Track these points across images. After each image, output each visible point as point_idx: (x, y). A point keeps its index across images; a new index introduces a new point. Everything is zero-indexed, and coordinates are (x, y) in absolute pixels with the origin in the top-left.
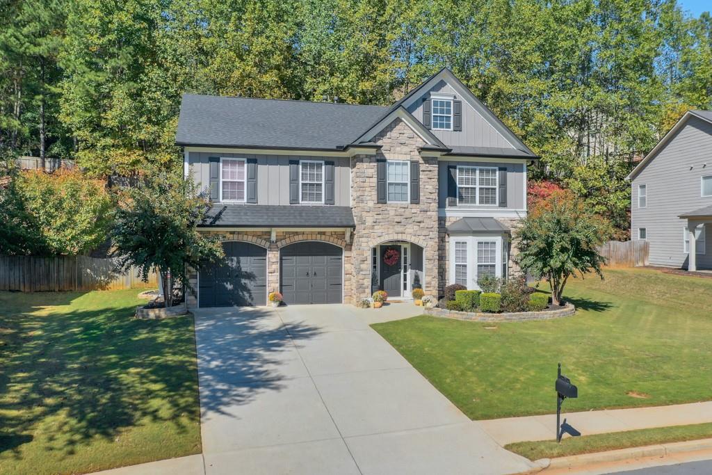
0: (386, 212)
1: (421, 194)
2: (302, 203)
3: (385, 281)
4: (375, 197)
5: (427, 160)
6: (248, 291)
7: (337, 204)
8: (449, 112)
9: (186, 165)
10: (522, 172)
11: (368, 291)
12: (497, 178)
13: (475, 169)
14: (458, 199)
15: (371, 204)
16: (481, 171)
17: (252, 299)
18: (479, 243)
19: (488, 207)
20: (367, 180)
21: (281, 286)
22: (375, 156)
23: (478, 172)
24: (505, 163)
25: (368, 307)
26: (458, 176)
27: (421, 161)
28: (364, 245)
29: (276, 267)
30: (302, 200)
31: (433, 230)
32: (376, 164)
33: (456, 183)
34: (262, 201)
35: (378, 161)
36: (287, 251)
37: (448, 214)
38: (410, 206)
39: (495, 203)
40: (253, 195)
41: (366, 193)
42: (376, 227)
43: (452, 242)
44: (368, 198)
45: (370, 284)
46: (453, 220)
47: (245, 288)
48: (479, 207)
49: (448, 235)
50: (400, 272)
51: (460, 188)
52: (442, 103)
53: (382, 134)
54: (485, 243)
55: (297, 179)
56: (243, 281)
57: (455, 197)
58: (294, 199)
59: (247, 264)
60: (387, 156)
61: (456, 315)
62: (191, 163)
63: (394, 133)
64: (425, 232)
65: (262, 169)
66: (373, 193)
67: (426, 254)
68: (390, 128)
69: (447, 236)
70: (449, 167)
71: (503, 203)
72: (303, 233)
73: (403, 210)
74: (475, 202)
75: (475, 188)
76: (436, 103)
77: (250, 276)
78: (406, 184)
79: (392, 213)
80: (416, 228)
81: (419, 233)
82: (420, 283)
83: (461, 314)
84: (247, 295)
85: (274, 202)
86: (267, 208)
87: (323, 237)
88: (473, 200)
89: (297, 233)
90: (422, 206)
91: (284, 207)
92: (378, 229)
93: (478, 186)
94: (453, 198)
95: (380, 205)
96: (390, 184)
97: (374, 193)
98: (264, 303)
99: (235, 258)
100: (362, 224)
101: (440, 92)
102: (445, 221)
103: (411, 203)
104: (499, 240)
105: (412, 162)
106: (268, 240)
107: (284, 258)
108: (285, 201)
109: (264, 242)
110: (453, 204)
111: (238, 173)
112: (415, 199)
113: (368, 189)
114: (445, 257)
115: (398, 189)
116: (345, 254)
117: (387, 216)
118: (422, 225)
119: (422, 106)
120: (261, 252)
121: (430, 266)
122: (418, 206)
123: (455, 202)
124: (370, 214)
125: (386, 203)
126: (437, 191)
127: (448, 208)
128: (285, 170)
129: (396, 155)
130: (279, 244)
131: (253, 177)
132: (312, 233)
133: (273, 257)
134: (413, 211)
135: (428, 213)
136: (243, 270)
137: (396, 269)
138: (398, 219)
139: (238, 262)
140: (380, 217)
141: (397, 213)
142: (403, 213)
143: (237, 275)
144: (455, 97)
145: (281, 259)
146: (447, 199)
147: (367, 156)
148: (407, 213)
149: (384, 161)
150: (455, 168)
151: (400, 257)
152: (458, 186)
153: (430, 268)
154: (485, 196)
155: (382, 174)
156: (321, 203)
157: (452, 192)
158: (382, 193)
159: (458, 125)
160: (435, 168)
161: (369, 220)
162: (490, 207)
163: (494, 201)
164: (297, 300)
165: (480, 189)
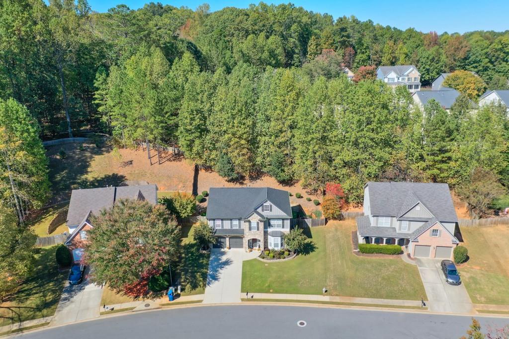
0: (251, 232)
1: (259, 229)
3: (253, 244)
6: (223, 245)
7: (241, 229)
8: (268, 207)
9: (208, 221)
10: (289, 220)
11: (247, 249)
12: (281, 222)
13: (275, 220)
15: (248, 231)
16: (277, 220)
17: (224, 247)
18: (274, 239)
20: (247, 225)
21: (230, 245)
24: (283, 218)
26: (271, 222)
28: (246, 238)
29: (228, 241)
31: (262, 235)
34: (225, 228)
36: (230, 238)
40: (223, 226)
41: (247, 228)
45: (248, 247)
49: (268, 236)
50: (257, 242)
53: (250, 216)
54: (276, 239)
55: (232, 223)
58: (232, 227)
59: (222, 240)
60: (251, 221)
64: (260, 237)
65: (224, 221)
67: (261, 241)
68: (252, 215)
70: (269, 221)
71: (283, 227)
72: (234, 234)
75: (275, 224)
76: (265, 206)
77: (223, 242)
78: (256, 227)
79: (253, 233)
80: (258, 236)
85: (227, 228)
86: (226, 230)
87: (238, 235)
89: (232, 234)
90: (260, 231)
92: (249, 236)
96: (252, 227)
98: (226, 248)
99: (219, 239)
101: (266, 203)
102: (267, 232)
104: (280, 238)
105: (257, 222)
108: (230, 228)
109: (225, 236)
110: (270, 228)
111: (218, 222)
114: (267, 241)
115: (254, 228)
116: (244, 239)
118: (260, 235)
119: (261, 207)
120: (225, 238)
126: (264, 227)
127: (268, 229)
128: (229, 221)
129: (253, 221)
131: (222, 223)
132: (236, 234)
133: (227, 239)
142: (255, 233)
143: (220, 242)
144: (270, 204)
146: (268, 227)
147: (246, 221)
153: (262, 244)
154: (278, 226)
155: (250, 225)
156: (238, 228)
157: (270, 225)
158: (250, 229)
159: (271, 210)
160: (263, 223)
161: (247, 234)
162: (280, 229)
163: (280, 227)
164: (233, 247)
165: (277, 224)
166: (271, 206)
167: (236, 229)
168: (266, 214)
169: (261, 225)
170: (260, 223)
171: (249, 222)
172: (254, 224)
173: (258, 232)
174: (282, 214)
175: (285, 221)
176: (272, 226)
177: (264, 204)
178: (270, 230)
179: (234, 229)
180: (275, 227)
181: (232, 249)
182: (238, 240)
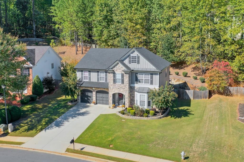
0: (115, 86)
3: (120, 101)
5: (125, 73)
6: (90, 100)
8: (136, 59)
9: (77, 72)
10: (158, 75)
11: (112, 104)
12: (150, 76)
13: (143, 74)
15: (112, 84)
16: (145, 75)
17: (91, 102)
18: (140, 95)
20: (111, 78)
21: (96, 100)
24: (152, 73)
25: (110, 108)
26: (138, 76)
28: (110, 93)
29: (95, 95)
33: (138, 78)
34: (92, 81)
36: (97, 92)
37: (135, 86)
40: (90, 79)
44: (111, 82)
45: (112, 102)
48: (144, 84)
52: (134, 57)
53: (114, 67)
54: (142, 95)
55: (99, 76)
56: (89, 98)
58: (98, 80)
59: (89, 94)
60: (116, 72)
63: (117, 66)
64: (125, 91)
65: (91, 73)
67: (126, 97)
69: (135, 92)
71: (152, 84)
73: (120, 85)
75: (143, 79)
76: (132, 57)
78: (120, 79)
79: (117, 86)
80: (123, 90)
85: (94, 81)
87: (105, 89)
90: (124, 85)
92: (114, 90)
95: (114, 84)
96: (116, 79)
97: (113, 81)
99: (87, 93)
102: (135, 88)
104: (146, 95)
105: (121, 74)
106: (93, 90)
108: (96, 81)
110: (137, 83)
111: (86, 74)
112: (123, 82)
113: (111, 80)
119: (128, 58)
120: (91, 92)
126: (128, 81)
127: (135, 84)
128: (96, 73)
129: (118, 72)
130: (95, 91)
131: (90, 75)
132: (102, 89)
133: (94, 93)
135: (126, 86)
136: (89, 95)
137: (122, 99)
138: (118, 88)
143: (88, 96)
144: (137, 55)
147: (111, 72)
153: (127, 100)
154: (146, 81)
155: (114, 76)
156: (104, 81)
157: (137, 80)
158: (115, 81)
159: (138, 62)
160: (128, 75)
161: (112, 88)
162: (148, 85)
163: (149, 83)
164: (100, 103)
165: (145, 79)
166: (139, 57)
167: (103, 83)
168: (133, 66)
169: (126, 78)
170: (125, 75)
171: (114, 73)
172: (119, 77)
173: (122, 85)
174: (151, 67)
175: (154, 76)
176: (139, 82)
177: (132, 55)
178: (137, 86)
179: (100, 82)
180: (143, 82)
181: (98, 105)
182: (104, 95)
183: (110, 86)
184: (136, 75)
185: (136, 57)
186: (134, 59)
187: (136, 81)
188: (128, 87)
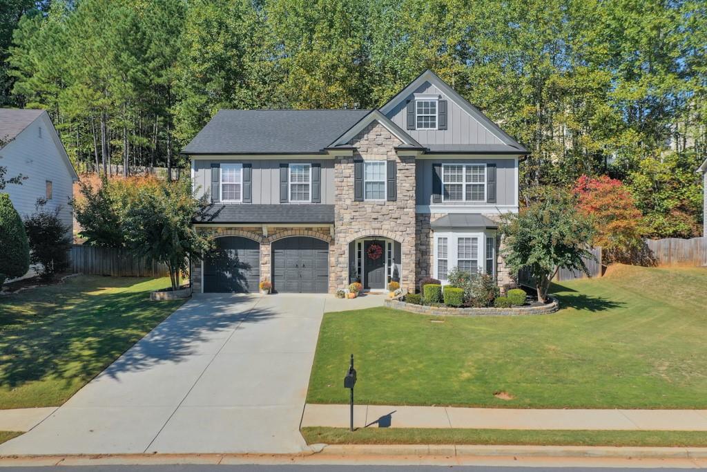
0: (363, 209)
1: (398, 192)
2: (291, 202)
3: (370, 274)
4: (352, 196)
5: (404, 159)
6: (245, 279)
7: (323, 202)
8: (434, 111)
9: (193, 170)
10: (514, 167)
11: (346, 282)
12: (486, 174)
13: (462, 167)
14: (443, 196)
15: (348, 202)
16: (468, 168)
17: (248, 287)
18: (459, 239)
19: (475, 204)
20: (345, 180)
21: (273, 276)
22: (352, 157)
23: (464, 169)
24: (493, 160)
25: (344, 297)
26: (443, 174)
27: (398, 160)
28: (342, 240)
29: (269, 259)
30: (291, 199)
31: (409, 226)
32: (353, 165)
33: (440, 181)
34: (256, 201)
35: (355, 162)
36: (277, 246)
37: (432, 211)
38: (387, 203)
39: (483, 199)
40: (248, 193)
41: (344, 192)
42: (353, 223)
43: (435, 237)
44: (346, 196)
45: (348, 275)
46: (438, 216)
47: (242, 277)
48: (465, 204)
49: (433, 231)
50: (384, 266)
51: (445, 185)
52: (426, 104)
53: (359, 136)
54: (466, 239)
55: (287, 181)
56: (241, 271)
57: (440, 194)
58: (284, 198)
59: (243, 255)
60: (364, 157)
61: (411, 308)
62: (196, 170)
63: (372, 135)
64: (401, 229)
65: (256, 172)
66: (350, 192)
67: (404, 249)
68: (367, 130)
69: (431, 232)
70: (434, 165)
71: (492, 199)
72: (292, 229)
73: (380, 207)
74: (461, 199)
75: (461, 185)
76: (420, 104)
77: (246, 266)
78: (383, 183)
79: (369, 210)
80: (393, 224)
81: (396, 229)
82: (399, 276)
83: (415, 307)
84: (243, 283)
85: (266, 201)
86: (260, 207)
87: (310, 232)
88: (459, 197)
89: (286, 229)
90: (399, 203)
91: (275, 206)
92: (355, 225)
93: (464, 183)
94: (439, 195)
95: (358, 203)
96: (367, 183)
97: (352, 192)
98: (258, 291)
99: (233, 251)
100: (340, 220)
101: (425, 93)
102: (429, 217)
103: (388, 201)
104: (481, 237)
105: (388, 162)
106: (261, 235)
107: (276, 251)
108: (276, 201)
109: (257, 236)
110: (438, 201)
111: (233, 175)
112: (392, 196)
113: (346, 188)
114: (429, 252)
115: (376, 187)
116: (331, 248)
117: (365, 213)
118: (399, 221)
119: (406, 108)
120: (254, 245)
121: (407, 261)
122: (395, 203)
123: (440, 198)
124: (348, 211)
125: (363, 201)
126: (415, 188)
127: (432, 205)
128: (276, 172)
129: (373, 156)
130: (270, 238)
131: (248, 179)
132: (300, 229)
133: (265, 249)
134: (391, 208)
135: (405, 210)
136: (241, 261)
137: (379, 263)
138: (375, 216)
139: (236, 254)
140: (357, 213)
141: (374, 210)
142: (379, 210)
143: (235, 266)
144: (440, 97)
145: (273, 252)
146: (432, 196)
147: (345, 157)
148: (384, 210)
149: (362, 161)
150: (440, 165)
151: (384, 252)
152: (443, 183)
153: (407, 268)
154: (474, 193)
155: (359, 175)
156: (309, 201)
157: (437, 188)
159: (443, 126)
160: (412, 167)
161: (347, 217)
162: (478, 204)
163: (482, 198)
164: (287, 289)
165: (467, 185)
166: (443, 104)
167: (304, 206)
168: (427, 137)
170: (400, 166)
172: (376, 173)
175: (500, 172)
176: (447, 196)
177: (418, 98)
178: (438, 210)
181: (280, 295)
182: (309, 255)
183: (342, 211)
184: (434, 170)
185: (433, 104)
186: (427, 112)
187: (434, 192)
188: (411, 210)
